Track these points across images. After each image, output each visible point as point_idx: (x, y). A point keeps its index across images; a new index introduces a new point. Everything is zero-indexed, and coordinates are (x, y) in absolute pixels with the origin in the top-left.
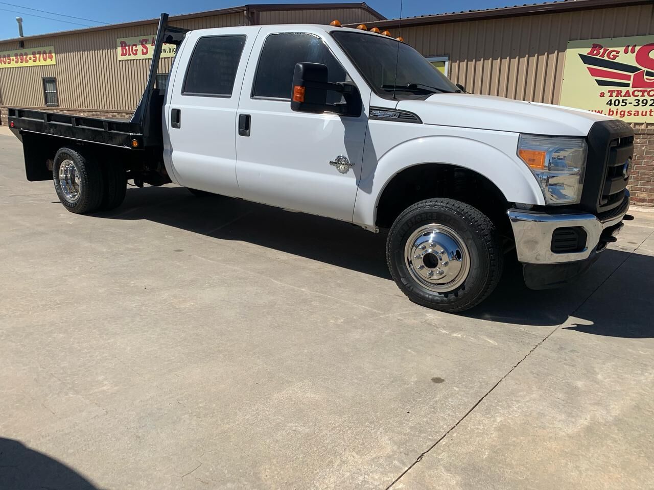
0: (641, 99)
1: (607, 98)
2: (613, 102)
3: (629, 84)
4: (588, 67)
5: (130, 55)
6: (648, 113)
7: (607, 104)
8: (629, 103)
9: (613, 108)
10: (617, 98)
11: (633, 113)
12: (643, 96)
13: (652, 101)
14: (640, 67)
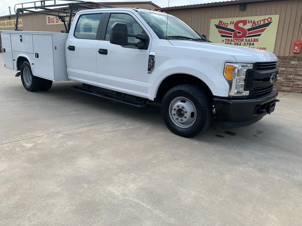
0: (236, 42)
1: (225, 42)
3: (232, 37)
4: (218, 30)
5: (51, 23)
8: (232, 44)
10: (228, 42)
12: (237, 41)
13: (240, 43)
14: (235, 30)
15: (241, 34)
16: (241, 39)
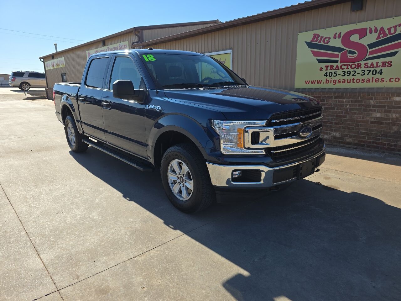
0: (346, 71)
1: (324, 72)
2: (328, 74)
3: (338, 60)
4: (311, 51)
6: (352, 81)
7: (325, 75)
8: (339, 74)
9: (328, 78)
10: (331, 71)
11: (341, 81)
12: (347, 68)
13: (354, 72)
14: (345, 48)
15: (356, 55)
16: (356, 63)
